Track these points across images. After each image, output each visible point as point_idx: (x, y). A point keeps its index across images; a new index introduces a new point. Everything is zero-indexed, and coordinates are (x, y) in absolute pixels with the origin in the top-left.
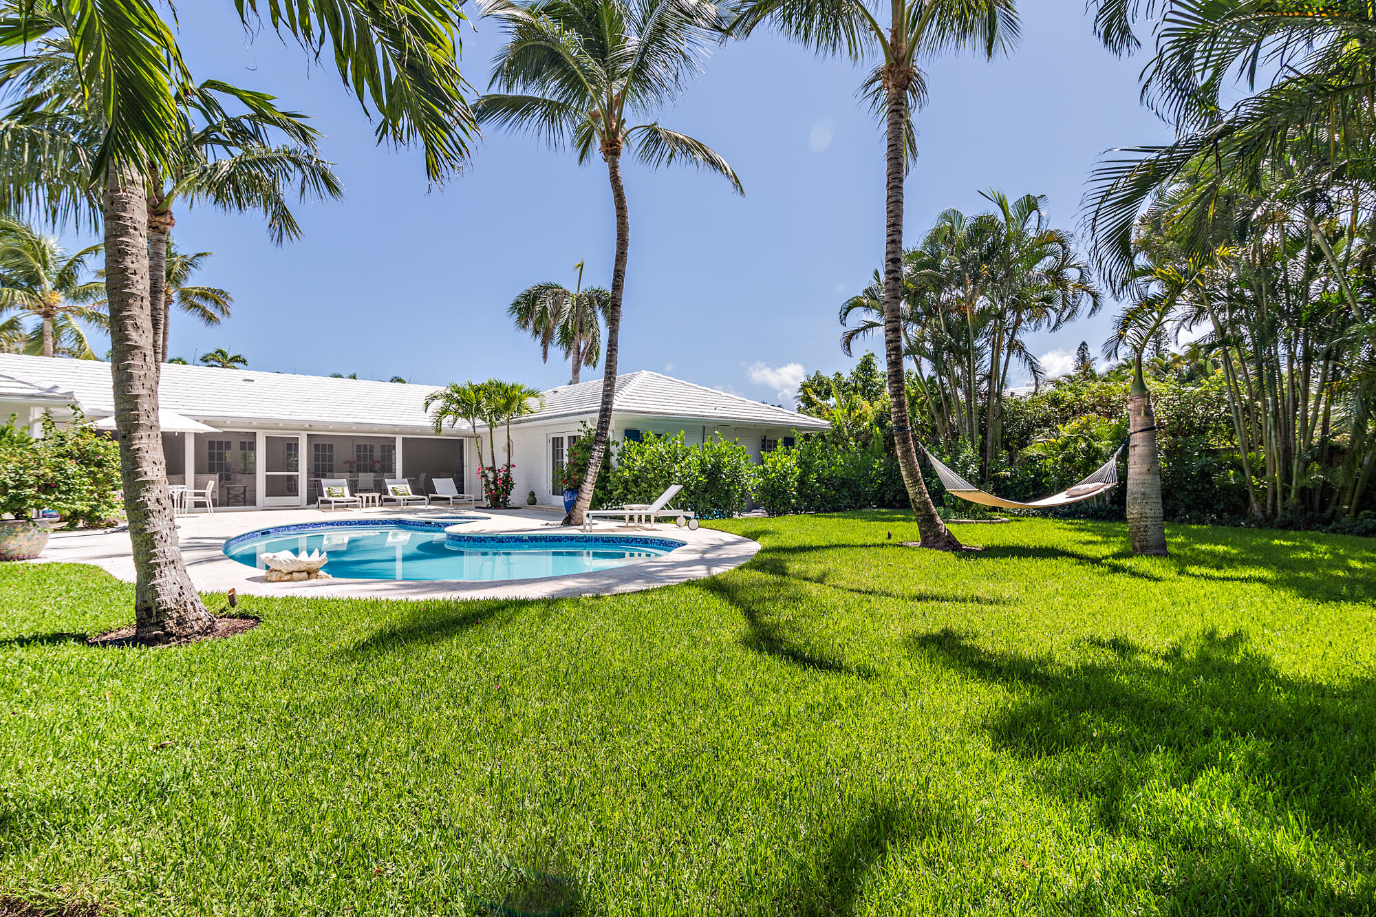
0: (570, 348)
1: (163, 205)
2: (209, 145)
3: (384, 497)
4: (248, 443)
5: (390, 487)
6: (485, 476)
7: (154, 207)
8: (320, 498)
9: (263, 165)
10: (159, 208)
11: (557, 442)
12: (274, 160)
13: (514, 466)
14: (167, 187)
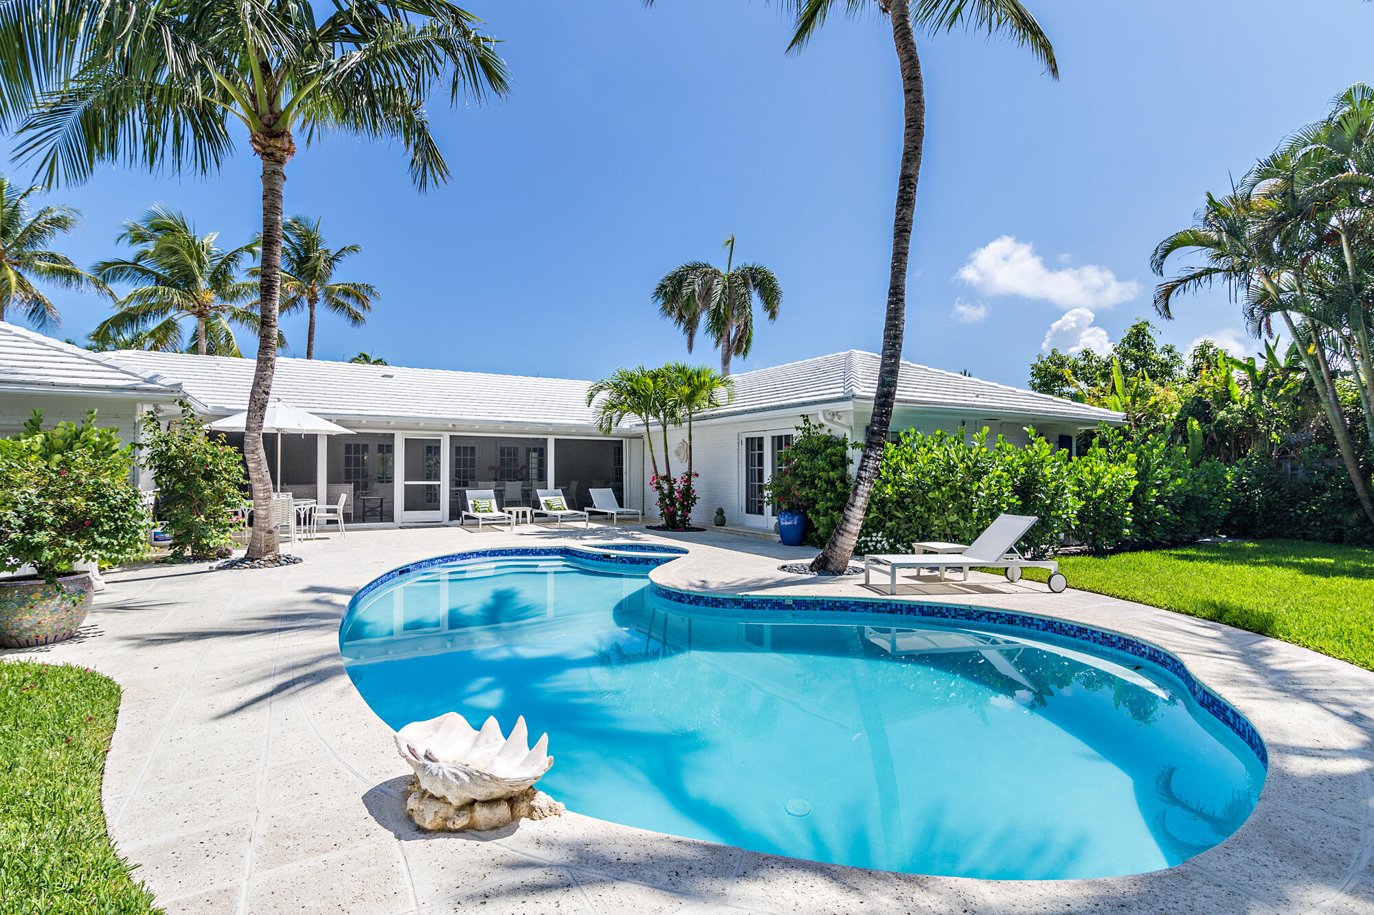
0: (722, 335)
1: (280, 122)
2: (337, 44)
3: (535, 511)
4: (385, 446)
5: (542, 500)
6: (659, 488)
7: (268, 126)
8: (464, 513)
9: (404, 55)
10: (274, 128)
11: (754, 445)
12: (418, 46)
13: (697, 475)
14: (285, 98)
